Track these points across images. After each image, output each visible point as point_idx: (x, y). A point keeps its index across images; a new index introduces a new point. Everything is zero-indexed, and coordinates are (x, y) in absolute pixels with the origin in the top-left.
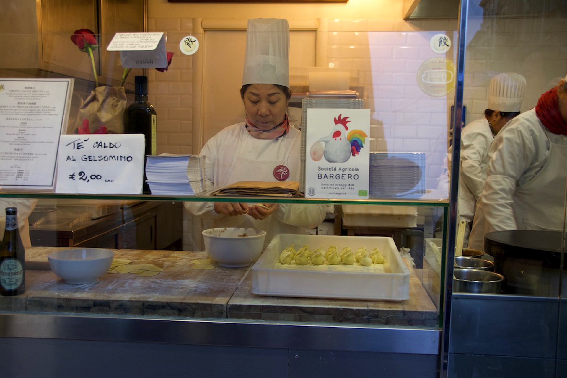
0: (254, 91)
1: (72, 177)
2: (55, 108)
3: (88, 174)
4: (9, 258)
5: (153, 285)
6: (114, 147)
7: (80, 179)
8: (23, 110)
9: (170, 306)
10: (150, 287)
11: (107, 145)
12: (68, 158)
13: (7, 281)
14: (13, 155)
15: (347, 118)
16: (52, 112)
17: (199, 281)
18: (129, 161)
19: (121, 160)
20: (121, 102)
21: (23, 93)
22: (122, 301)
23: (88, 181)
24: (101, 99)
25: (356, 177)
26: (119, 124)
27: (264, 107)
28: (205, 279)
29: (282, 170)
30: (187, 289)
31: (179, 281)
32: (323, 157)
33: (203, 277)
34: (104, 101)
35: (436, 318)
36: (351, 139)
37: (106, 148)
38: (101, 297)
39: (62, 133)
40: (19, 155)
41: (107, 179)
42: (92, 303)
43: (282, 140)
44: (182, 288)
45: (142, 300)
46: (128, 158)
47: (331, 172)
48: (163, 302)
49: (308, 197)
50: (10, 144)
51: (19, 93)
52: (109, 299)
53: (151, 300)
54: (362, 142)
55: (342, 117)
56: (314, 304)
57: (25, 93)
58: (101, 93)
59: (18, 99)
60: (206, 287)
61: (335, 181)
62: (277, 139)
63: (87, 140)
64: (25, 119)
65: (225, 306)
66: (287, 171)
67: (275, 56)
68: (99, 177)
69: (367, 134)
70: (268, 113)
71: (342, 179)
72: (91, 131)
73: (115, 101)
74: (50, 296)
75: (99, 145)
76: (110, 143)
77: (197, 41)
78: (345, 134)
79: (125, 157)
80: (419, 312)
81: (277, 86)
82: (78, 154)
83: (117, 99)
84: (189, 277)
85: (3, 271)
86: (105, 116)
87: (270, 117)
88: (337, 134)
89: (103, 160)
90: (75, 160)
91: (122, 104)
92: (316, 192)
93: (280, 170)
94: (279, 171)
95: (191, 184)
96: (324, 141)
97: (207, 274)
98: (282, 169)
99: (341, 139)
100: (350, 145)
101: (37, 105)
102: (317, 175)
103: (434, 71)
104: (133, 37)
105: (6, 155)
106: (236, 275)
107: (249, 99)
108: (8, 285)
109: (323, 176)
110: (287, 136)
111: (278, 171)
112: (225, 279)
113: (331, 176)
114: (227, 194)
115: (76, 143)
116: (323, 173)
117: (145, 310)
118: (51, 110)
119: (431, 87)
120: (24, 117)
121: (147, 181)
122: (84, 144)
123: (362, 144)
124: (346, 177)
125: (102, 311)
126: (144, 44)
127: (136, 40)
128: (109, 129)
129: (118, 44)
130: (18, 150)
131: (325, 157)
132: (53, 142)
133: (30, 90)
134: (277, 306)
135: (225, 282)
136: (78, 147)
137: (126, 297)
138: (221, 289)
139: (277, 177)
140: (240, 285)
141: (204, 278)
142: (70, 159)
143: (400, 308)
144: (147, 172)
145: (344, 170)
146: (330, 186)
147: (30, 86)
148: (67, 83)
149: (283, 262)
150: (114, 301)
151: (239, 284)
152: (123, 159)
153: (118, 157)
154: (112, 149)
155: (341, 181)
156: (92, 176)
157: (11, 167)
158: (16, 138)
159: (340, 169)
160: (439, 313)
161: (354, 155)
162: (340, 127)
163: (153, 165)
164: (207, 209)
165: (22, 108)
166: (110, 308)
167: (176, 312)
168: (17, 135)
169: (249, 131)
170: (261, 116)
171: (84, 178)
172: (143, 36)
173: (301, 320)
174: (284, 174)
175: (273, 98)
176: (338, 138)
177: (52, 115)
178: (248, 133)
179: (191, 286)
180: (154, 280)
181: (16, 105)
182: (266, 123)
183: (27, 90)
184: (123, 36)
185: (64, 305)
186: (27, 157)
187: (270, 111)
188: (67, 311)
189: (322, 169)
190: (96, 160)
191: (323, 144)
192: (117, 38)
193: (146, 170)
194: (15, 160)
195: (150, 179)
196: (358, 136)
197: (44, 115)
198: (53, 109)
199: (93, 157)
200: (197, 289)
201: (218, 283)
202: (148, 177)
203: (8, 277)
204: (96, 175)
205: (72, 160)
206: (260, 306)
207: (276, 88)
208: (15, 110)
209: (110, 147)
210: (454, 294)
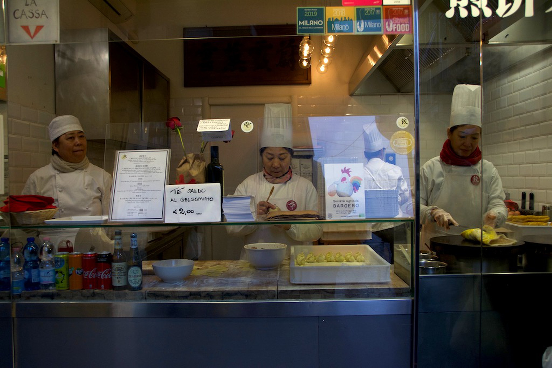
0: (270, 152)
1: (175, 212)
2: (160, 168)
3: (185, 210)
4: (134, 266)
5: (222, 281)
6: (201, 192)
7: (180, 213)
8: (139, 170)
9: (240, 293)
10: (221, 283)
11: (197, 191)
12: (172, 200)
13: (133, 281)
14: (135, 199)
15: (349, 169)
16: (158, 171)
17: (251, 278)
18: (211, 201)
19: (206, 200)
20: (202, 163)
21: (139, 159)
22: (209, 291)
23: (186, 214)
24: (191, 162)
25: (357, 205)
26: (202, 177)
27: (276, 162)
28: (254, 277)
29: (292, 204)
30: (246, 283)
32: (336, 194)
33: (251, 275)
34: (193, 162)
35: (409, 291)
36: (353, 182)
37: (196, 193)
38: (194, 289)
39: (166, 184)
40: (139, 199)
41: (198, 213)
42: (189, 293)
43: (289, 183)
44: (242, 282)
45: (221, 290)
46: (210, 199)
47: (341, 203)
48: (235, 291)
49: (328, 219)
50: (133, 192)
51: (136, 159)
52: (200, 290)
53: (227, 290)
54: (359, 183)
55: (346, 169)
56: (333, 287)
57: (140, 159)
58: (191, 158)
59: (136, 163)
60: (258, 281)
61: (344, 209)
62: (286, 183)
63: (183, 188)
64: (141, 176)
65: (276, 291)
67: (283, 128)
68: (192, 212)
69: (362, 179)
70: (279, 166)
71: (349, 207)
72: (185, 182)
73: (199, 162)
74: (160, 290)
75: (191, 191)
76: (199, 190)
77: (252, 124)
78: (349, 179)
79: (208, 198)
80: (399, 288)
81: (286, 148)
82: (178, 197)
83: (200, 161)
84: (242, 276)
85: (130, 275)
86: (195, 173)
87: (280, 169)
88: (344, 179)
89: (195, 200)
90: (176, 201)
91: (203, 165)
92: (332, 216)
95: (252, 214)
96: (336, 184)
99: (346, 182)
100: (352, 186)
101: (148, 167)
102: (333, 206)
103: (400, 139)
104: (212, 122)
105: (131, 200)
106: (272, 274)
107: (266, 157)
108: (134, 283)
109: (337, 206)
110: (291, 180)
111: (289, 204)
112: (267, 276)
113: (342, 206)
114: (277, 219)
115: (176, 190)
116: (337, 204)
117: (224, 296)
118: (158, 170)
119: (399, 149)
120: (140, 175)
121: (224, 213)
122: (182, 191)
123: (359, 185)
124: (351, 206)
125: (196, 299)
126: (221, 127)
127: (214, 124)
128: (197, 181)
129: (203, 127)
130: (139, 196)
131: (337, 194)
132: (160, 190)
133: (143, 157)
134: (310, 290)
135: (268, 278)
136: (178, 193)
137: (210, 289)
139: (289, 208)
140: (279, 279)
142: (173, 200)
143: (386, 287)
144: (224, 207)
145: (349, 201)
146: (341, 212)
147: (142, 155)
148: (166, 152)
149: (300, 264)
150: (203, 292)
152: (207, 199)
153: (204, 198)
154: (200, 193)
155: (348, 209)
156: (188, 211)
157: (135, 207)
158: (137, 188)
159: (347, 201)
160: (411, 288)
161: (355, 192)
162: (345, 175)
163: (227, 203)
165: (138, 169)
166: (200, 296)
167: (244, 297)
168: (137, 186)
169: (266, 179)
170: (274, 168)
171: (183, 212)
172: (217, 121)
173: (325, 298)
175: (282, 156)
176: (345, 182)
177: (159, 173)
178: (266, 180)
179: (247, 281)
180: (221, 278)
181: (135, 167)
182: (278, 172)
183: (141, 157)
184: (204, 122)
185: (170, 295)
186: (144, 200)
187: (280, 165)
188: (172, 299)
189: (336, 201)
190: (190, 201)
191: (336, 186)
192: (201, 123)
193: (223, 206)
194: (137, 202)
195: (226, 211)
196: (357, 180)
197: (153, 173)
198: (159, 169)
199: (187, 199)
200: (253, 283)
201: (264, 278)
202: (224, 210)
203: (134, 278)
204: (191, 210)
205: (174, 201)
206: (299, 290)
207: (285, 149)
208: (134, 170)
209: (199, 192)
210: (420, 275)
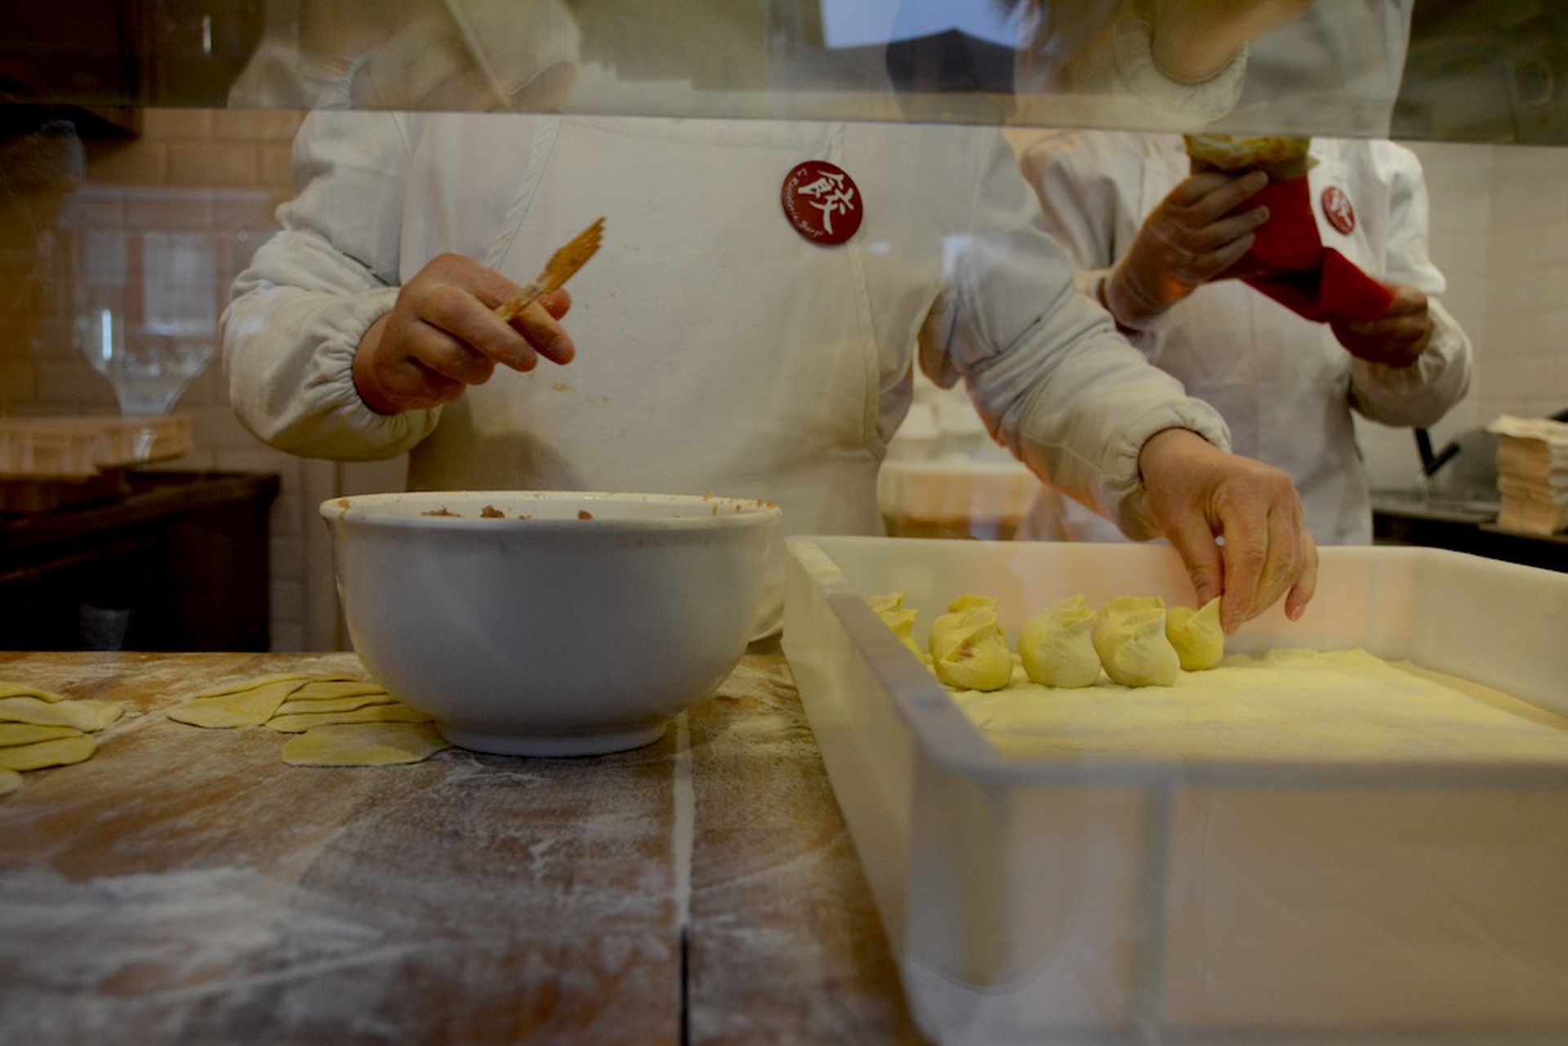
17: (309, 879)
28: (360, 857)
29: (829, 188)
30: (166, 997)
31: (116, 885)
33: (343, 830)
44: (116, 985)
60: (371, 957)
66: (850, 192)
84: (221, 833)
93: (815, 185)
94: (814, 190)
97: (372, 803)
98: (827, 179)
111: (804, 190)
112: (536, 850)
135: (550, 880)
138: (535, 969)
139: (804, 225)
141: (354, 847)
151: (682, 893)
164: (310, 394)
174: (838, 209)
200: (276, 992)
201: (489, 896)
